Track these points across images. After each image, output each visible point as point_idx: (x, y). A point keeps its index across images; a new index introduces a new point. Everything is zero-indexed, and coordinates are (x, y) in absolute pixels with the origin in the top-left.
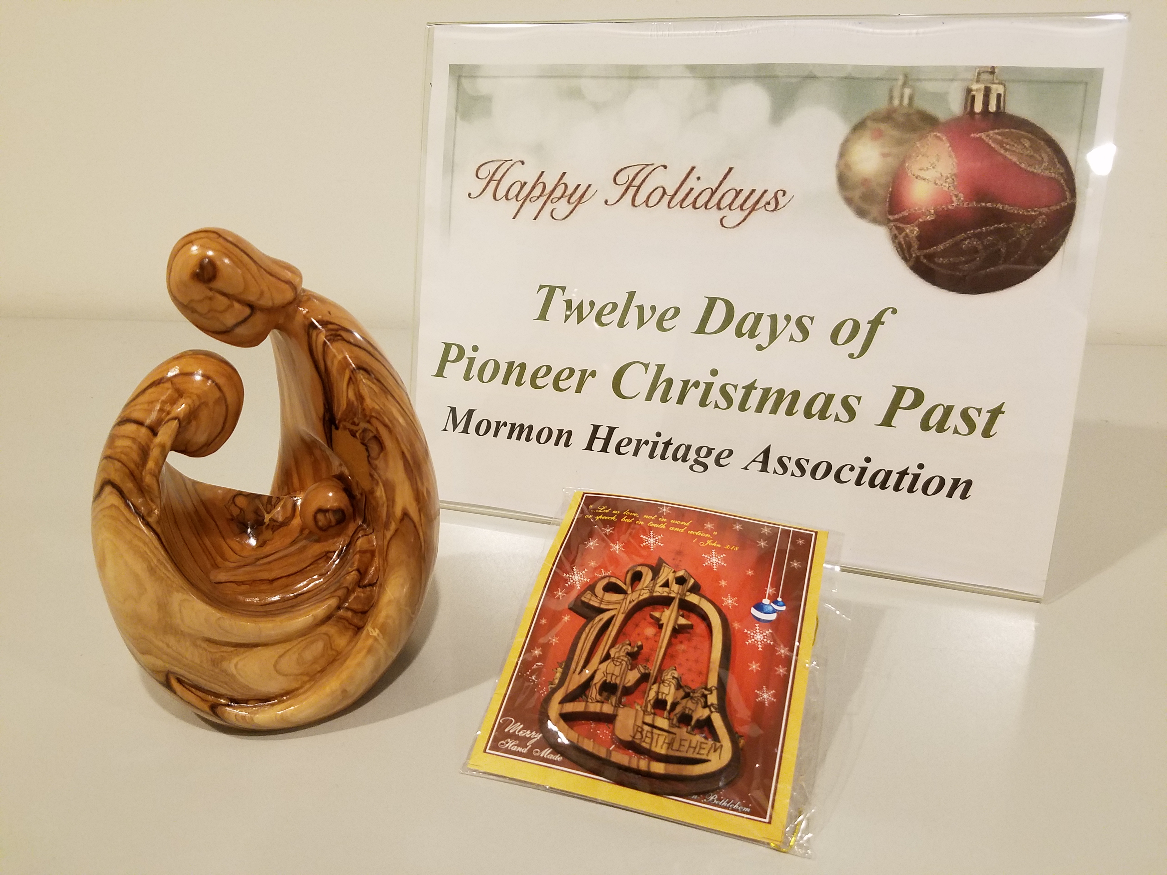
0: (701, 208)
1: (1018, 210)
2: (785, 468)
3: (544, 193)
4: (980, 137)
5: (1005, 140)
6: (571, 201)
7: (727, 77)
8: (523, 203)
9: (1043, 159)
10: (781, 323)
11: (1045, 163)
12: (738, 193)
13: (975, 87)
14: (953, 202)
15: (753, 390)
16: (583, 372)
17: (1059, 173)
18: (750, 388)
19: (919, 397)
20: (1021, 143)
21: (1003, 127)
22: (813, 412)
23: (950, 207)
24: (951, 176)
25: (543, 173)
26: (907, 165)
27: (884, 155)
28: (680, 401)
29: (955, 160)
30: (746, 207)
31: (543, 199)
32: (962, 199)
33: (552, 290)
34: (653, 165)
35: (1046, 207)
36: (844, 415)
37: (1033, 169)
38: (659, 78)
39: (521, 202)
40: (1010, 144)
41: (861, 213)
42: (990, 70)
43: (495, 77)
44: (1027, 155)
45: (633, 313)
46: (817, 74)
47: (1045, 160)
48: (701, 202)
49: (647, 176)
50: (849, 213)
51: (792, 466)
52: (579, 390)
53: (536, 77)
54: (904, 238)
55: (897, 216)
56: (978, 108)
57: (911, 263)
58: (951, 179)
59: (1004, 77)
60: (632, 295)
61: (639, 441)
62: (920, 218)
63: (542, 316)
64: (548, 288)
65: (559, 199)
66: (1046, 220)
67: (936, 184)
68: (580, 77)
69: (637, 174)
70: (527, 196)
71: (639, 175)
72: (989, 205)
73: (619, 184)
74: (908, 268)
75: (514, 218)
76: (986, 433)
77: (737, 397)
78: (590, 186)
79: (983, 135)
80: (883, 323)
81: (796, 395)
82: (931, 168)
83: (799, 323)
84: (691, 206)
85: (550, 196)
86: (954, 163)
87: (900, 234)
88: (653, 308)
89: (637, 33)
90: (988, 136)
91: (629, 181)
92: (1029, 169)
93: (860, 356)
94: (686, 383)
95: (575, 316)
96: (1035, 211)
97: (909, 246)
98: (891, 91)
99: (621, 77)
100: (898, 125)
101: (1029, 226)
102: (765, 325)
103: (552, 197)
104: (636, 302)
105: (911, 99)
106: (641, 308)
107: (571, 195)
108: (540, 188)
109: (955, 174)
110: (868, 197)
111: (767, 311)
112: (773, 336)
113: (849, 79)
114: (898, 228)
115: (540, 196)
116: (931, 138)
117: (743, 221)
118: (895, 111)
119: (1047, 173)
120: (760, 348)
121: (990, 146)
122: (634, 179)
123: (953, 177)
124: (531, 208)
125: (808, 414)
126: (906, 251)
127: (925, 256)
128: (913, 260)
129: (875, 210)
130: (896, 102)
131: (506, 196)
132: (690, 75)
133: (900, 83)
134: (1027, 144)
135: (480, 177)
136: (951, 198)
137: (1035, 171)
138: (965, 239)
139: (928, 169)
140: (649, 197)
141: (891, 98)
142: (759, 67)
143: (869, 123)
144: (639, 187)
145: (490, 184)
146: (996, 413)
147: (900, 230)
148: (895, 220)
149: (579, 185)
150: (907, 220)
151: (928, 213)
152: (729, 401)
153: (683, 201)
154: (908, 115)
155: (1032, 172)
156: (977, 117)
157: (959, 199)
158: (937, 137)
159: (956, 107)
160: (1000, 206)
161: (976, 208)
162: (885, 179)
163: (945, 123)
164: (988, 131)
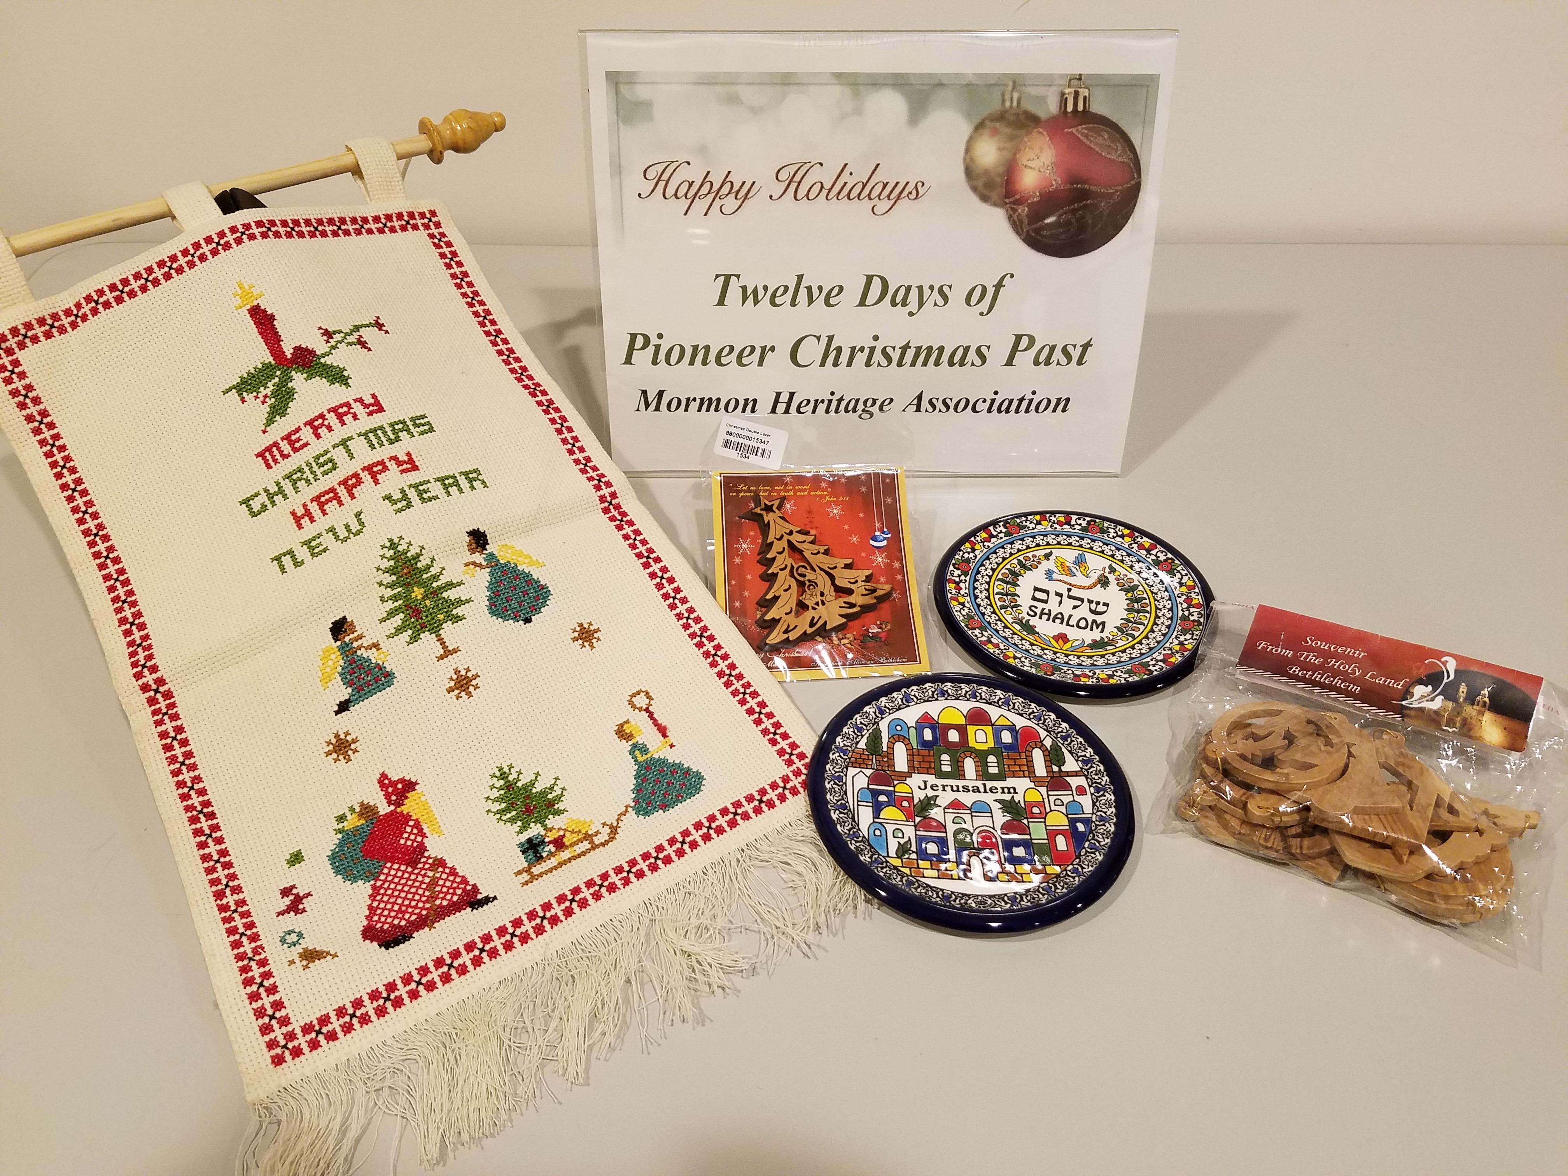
0: (854, 199)
1: (1100, 189)
2: (934, 407)
3: (713, 191)
4: (1072, 131)
5: (1090, 133)
6: (739, 197)
7: (869, 84)
8: (693, 201)
9: (1118, 148)
10: (927, 292)
11: (1120, 151)
12: (885, 185)
13: (1067, 91)
14: (1053, 185)
15: (908, 349)
16: (763, 348)
17: (1129, 159)
19: (1032, 340)
20: (1101, 134)
21: (1089, 123)
22: (955, 361)
23: (1051, 189)
24: (1051, 164)
25: (709, 172)
26: (1017, 156)
27: (1000, 149)
28: (849, 364)
29: (1053, 151)
30: (892, 197)
31: (711, 196)
32: (1059, 182)
33: (728, 278)
34: (810, 162)
35: (1120, 185)
36: (978, 361)
37: (1110, 156)
38: (808, 84)
39: (690, 200)
40: (1094, 137)
41: (984, 198)
42: (1077, 77)
43: (652, 83)
44: (1107, 145)
45: (803, 292)
46: (945, 82)
48: (854, 193)
49: (806, 173)
50: (974, 199)
51: (939, 405)
52: (760, 364)
54: (1018, 217)
55: (1011, 200)
56: (1070, 108)
57: (1023, 236)
58: (1051, 167)
59: (1088, 82)
60: (800, 278)
61: (816, 401)
62: (1028, 200)
63: (721, 302)
64: (723, 277)
65: (727, 195)
66: (1120, 196)
67: (1040, 171)
68: (737, 84)
69: (796, 172)
70: (696, 194)
71: (799, 171)
72: (1079, 186)
73: (781, 179)
74: (1021, 240)
75: (685, 214)
76: (1080, 363)
77: (895, 356)
78: (754, 183)
79: (1074, 130)
80: (1004, 287)
81: (941, 349)
82: (1036, 158)
83: (941, 291)
84: (846, 197)
85: (718, 193)
86: (1053, 154)
87: (1014, 213)
88: (820, 288)
90: (1078, 131)
91: (790, 177)
92: (1108, 156)
93: (988, 313)
94: (853, 349)
95: (751, 299)
96: (1112, 189)
97: (1022, 223)
98: (1003, 95)
99: (775, 84)
100: (1010, 124)
101: (1108, 201)
102: (914, 295)
103: (720, 194)
104: (804, 283)
105: (1019, 100)
106: (809, 289)
107: (738, 192)
108: (706, 187)
109: (1054, 163)
110: (989, 185)
111: (915, 285)
112: (921, 304)
113: (969, 85)
114: (1012, 209)
115: (709, 193)
116: (1035, 134)
117: (890, 209)
118: (1006, 111)
119: (1121, 159)
120: (911, 314)
121: (1079, 138)
122: (794, 175)
123: (1053, 165)
124: (700, 205)
125: (951, 363)
126: (1018, 227)
127: (1035, 231)
128: (1024, 234)
129: (995, 195)
130: (1008, 104)
131: (676, 195)
132: (836, 82)
133: (1010, 87)
134: (1106, 137)
135: (648, 179)
136: (1051, 182)
137: (1112, 157)
138: (1062, 214)
139: (1033, 159)
140: (809, 191)
142: (896, 75)
143: (987, 123)
144: (799, 183)
145: (659, 183)
146: (1086, 346)
147: (1014, 210)
148: (1010, 203)
149: (744, 183)
150: (1019, 202)
151: (1035, 195)
152: (889, 360)
153: (839, 193)
154: (1017, 115)
155: (1110, 158)
156: (1069, 115)
157: (1057, 183)
158: (1040, 133)
159: (1053, 107)
160: (1087, 186)
161: (1070, 189)
162: (1002, 170)
163: (1045, 121)
164: (1077, 126)
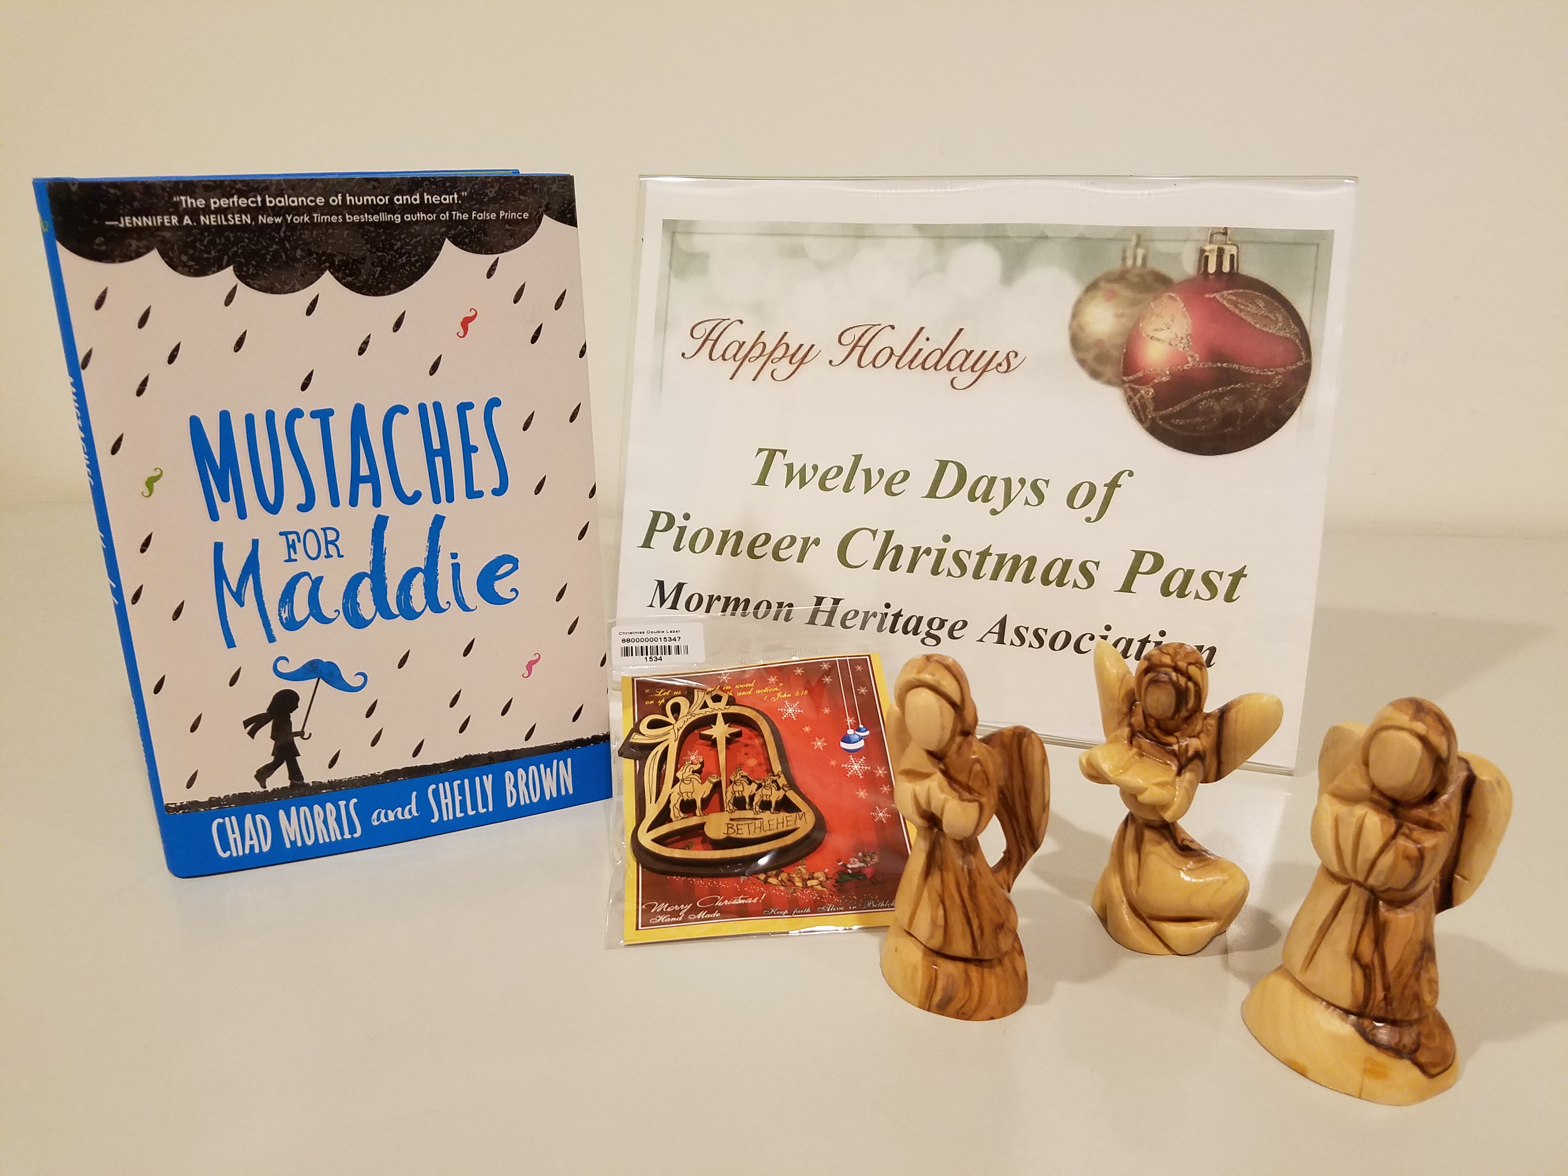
0: (930, 369)
1: (1254, 370)
2: (1022, 640)
3: (764, 353)
4: (1215, 297)
5: (1239, 300)
6: (793, 361)
7: (956, 237)
8: (742, 363)
9: (1277, 319)
10: (1016, 486)
11: (1280, 323)
12: (969, 354)
13: (1208, 247)
14: (1188, 363)
15: (988, 557)
16: (806, 540)
17: (1294, 333)
18: (984, 555)
19: (1159, 562)
20: (1255, 303)
21: (1238, 288)
22: (1051, 579)
23: (1185, 368)
24: (1186, 337)
25: (763, 332)
26: (1141, 325)
27: (1118, 316)
28: (911, 569)
29: (1190, 320)
30: (976, 368)
31: (762, 360)
32: (1198, 359)
33: (772, 453)
34: (880, 325)
35: (1282, 367)
36: (1082, 582)
37: (1268, 329)
38: (885, 237)
39: (739, 363)
40: (1244, 305)
41: (1095, 375)
42: (1222, 231)
43: (712, 234)
44: (1262, 315)
45: (860, 476)
46: (1049, 234)
47: (1279, 320)
48: (930, 363)
49: (874, 337)
50: (1082, 375)
51: (1029, 637)
52: (801, 559)
53: (757, 234)
54: (1139, 399)
55: (1131, 378)
56: (1212, 268)
57: (1147, 425)
58: (1186, 340)
59: (1236, 238)
60: (858, 458)
61: (867, 613)
62: (1154, 379)
63: (761, 481)
64: (767, 452)
65: (780, 359)
66: (1283, 380)
67: (1171, 345)
68: (803, 235)
69: (863, 335)
70: (746, 356)
71: (866, 335)
72: (1224, 365)
73: (844, 344)
74: (1144, 430)
75: (731, 379)
76: (1229, 598)
77: (971, 564)
78: (813, 346)
79: (1218, 296)
80: (1120, 486)
81: (1032, 561)
82: (1166, 328)
83: (1034, 486)
84: (920, 367)
85: (770, 356)
86: (1189, 324)
87: (1135, 395)
88: (881, 472)
89: (863, 191)
90: (1222, 296)
91: (855, 342)
92: (1264, 329)
93: (1097, 520)
94: (917, 550)
95: (797, 480)
96: (1272, 371)
97: (1144, 407)
98: (1124, 251)
99: (845, 236)
100: (1131, 286)
101: (1265, 386)
102: (999, 490)
103: (773, 357)
104: (862, 465)
105: (1144, 259)
106: (868, 472)
107: (793, 355)
108: (759, 348)
109: (1189, 335)
110: (1102, 358)
111: (1001, 475)
112: (1008, 500)
113: (1081, 239)
114: (1133, 389)
115: (760, 356)
116: (1165, 298)
117: (974, 382)
118: (1128, 271)
119: (1282, 333)
120: (994, 512)
121: (1224, 306)
122: (860, 339)
123: (1188, 337)
124: (750, 369)
125: (1045, 581)
126: (1141, 413)
127: (1162, 418)
128: (1148, 421)
129: (1109, 371)
130: (1129, 263)
131: (723, 356)
132: (918, 235)
133: (1133, 243)
134: (1262, 305)
135: (695, 337)
136: (1187, 359)
137: (1270, 331)
138: (1202, 400)
139: (1162, 330)
140: (876, 357)
141: (1124, 259)
142: (989, 227)
143: (1102, 284)
144: (865, 348)
145: (706, 344)
146: (1238, 576)
147: (1135, 391)
148: (1130, 382)
149: (801, 345)
150: (1141, 381)
151: (1163, 374)
152: (963, 569)
153: (912, 361)
154: (1141, 276)
155: (1267, 333)
156: (1210, 277)
157: (1195, 360)
158: (1172, 298)
159: (1189, 267)
160: (1236, 366)
161: (1212, 369)
162: (1119, 340)
163: (1178, 284)
164: (1222, 291)
